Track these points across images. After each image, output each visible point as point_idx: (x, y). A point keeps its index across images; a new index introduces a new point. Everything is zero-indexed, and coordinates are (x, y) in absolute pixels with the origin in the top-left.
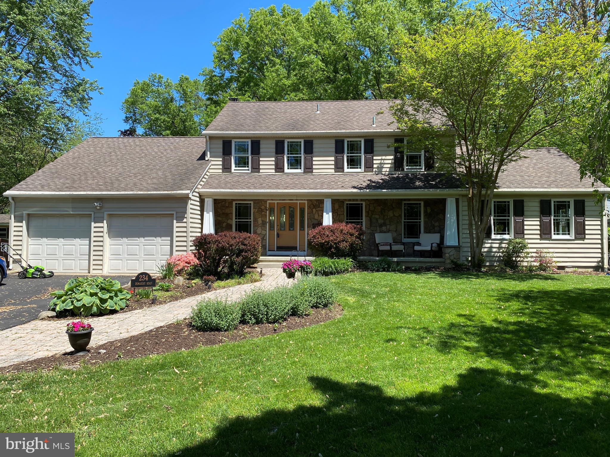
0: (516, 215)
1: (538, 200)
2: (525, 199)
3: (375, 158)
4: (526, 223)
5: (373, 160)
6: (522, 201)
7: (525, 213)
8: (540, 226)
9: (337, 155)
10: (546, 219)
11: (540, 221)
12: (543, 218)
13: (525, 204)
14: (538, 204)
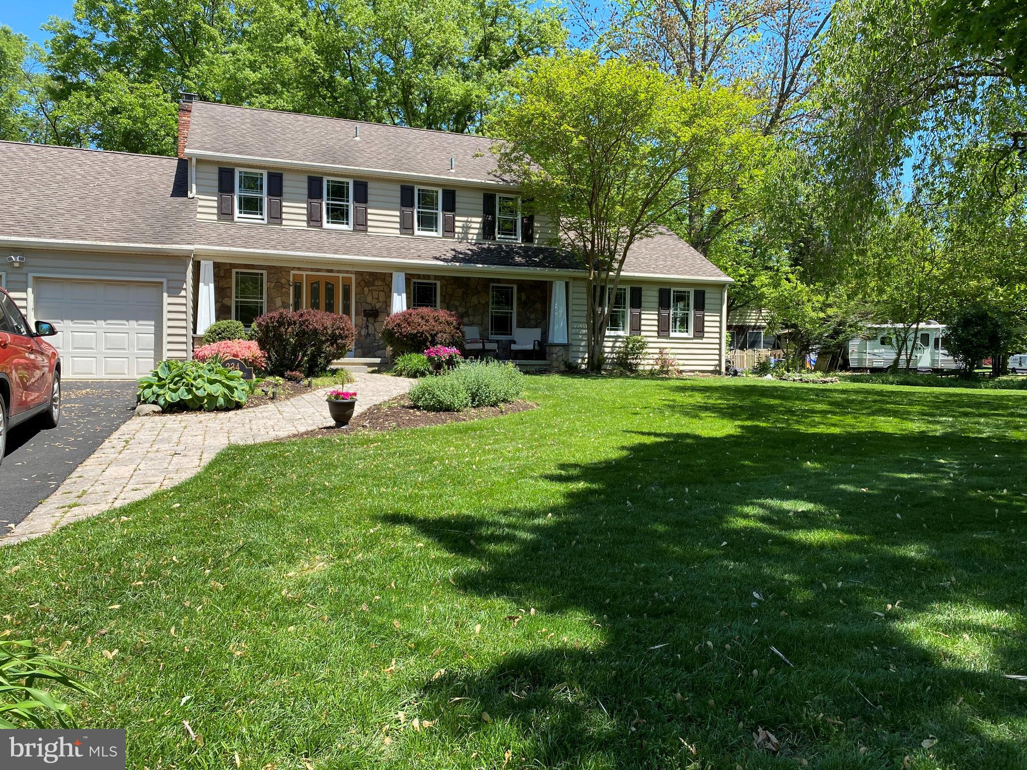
0: (632, 306)
1: (657, 288)
2: (644, 287)
3: (457, 218)
4: (643, 316)
5: (454, 221)
6: (640, 290)
7: (643, 304)
8: (658, 320)
9: (404, 209)
10: (664, 313)
11: (659, 315)
12: (662, 311)
13: (643, 293)
14: (656, 294)
